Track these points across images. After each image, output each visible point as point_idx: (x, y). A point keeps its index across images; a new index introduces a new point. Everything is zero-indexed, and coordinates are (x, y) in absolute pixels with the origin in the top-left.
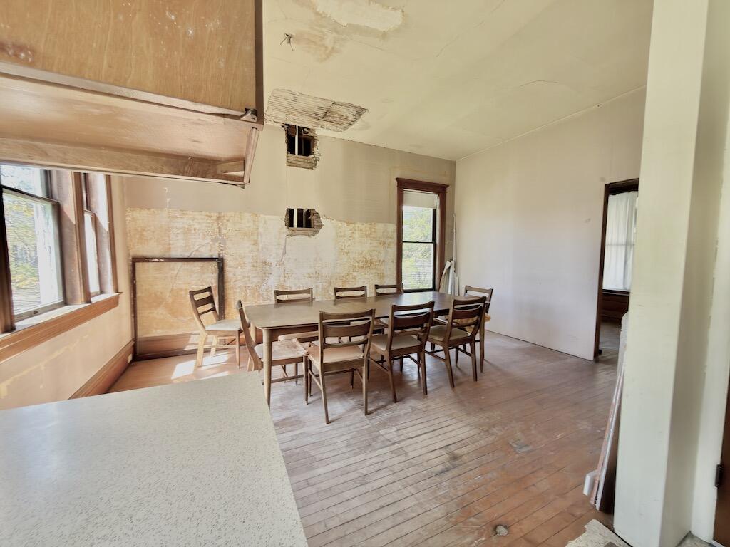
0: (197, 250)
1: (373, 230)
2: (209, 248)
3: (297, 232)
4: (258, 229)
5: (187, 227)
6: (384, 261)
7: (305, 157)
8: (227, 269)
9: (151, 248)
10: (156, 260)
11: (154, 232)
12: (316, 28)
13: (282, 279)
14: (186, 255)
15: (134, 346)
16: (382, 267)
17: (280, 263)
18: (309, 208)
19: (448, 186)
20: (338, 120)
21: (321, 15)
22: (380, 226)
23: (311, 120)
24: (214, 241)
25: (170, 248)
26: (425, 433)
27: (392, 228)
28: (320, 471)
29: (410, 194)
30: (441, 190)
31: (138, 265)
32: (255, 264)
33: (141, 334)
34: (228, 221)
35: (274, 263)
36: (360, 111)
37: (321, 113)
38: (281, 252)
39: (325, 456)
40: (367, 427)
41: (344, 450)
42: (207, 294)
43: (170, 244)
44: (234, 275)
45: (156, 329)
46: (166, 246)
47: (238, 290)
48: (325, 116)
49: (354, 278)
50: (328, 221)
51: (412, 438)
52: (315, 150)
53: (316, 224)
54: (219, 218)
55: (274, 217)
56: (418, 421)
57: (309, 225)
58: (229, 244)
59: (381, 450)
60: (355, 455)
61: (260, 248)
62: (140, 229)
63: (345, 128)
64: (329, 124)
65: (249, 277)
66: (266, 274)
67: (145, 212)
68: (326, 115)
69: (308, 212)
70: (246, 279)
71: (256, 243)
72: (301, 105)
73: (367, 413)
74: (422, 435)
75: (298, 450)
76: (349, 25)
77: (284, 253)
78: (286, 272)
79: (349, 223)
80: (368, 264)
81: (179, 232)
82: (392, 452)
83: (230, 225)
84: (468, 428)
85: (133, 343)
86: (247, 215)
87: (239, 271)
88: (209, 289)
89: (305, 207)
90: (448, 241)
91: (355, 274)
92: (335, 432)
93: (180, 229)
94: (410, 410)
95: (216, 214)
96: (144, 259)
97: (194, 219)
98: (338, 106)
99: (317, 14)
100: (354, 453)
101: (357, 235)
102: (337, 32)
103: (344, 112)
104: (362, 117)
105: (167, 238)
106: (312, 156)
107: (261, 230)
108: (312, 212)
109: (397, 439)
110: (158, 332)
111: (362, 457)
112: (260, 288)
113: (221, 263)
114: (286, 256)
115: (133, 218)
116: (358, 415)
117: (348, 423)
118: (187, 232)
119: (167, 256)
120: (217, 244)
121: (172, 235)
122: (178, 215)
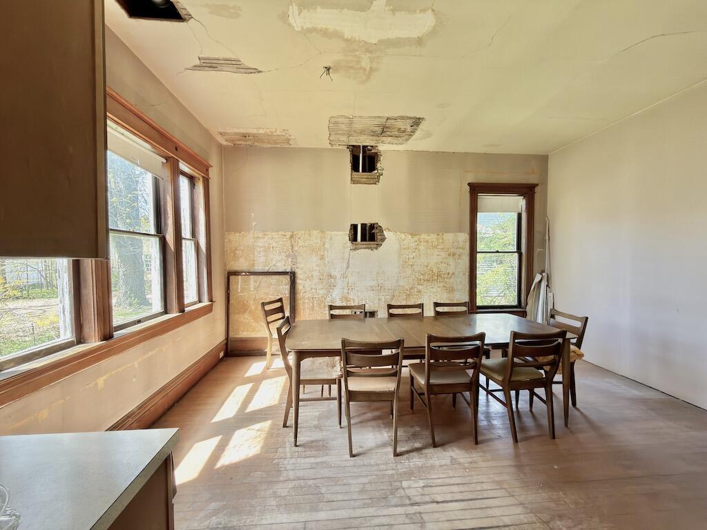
0: (274, 265)
1: (441, 241)
2: (283, 263)
3: (360, 246)
4: (324, 245)
5: (267, 245)
6: (453, 273)
7: (369, 174)
8: (298, 281)
9: (241, 265)
10: (244, 274)
11: (243, 251)
12: (349, 54)
13: (346, 291)
14: (266, 269)
15: (227, 344)
16: (452, 280)
17: (344, 276)
18: (373, 222)
19: (537, 185)
20: (397, 133)
21: (349, 40)
22: (449, 237)
23: (371, 138)
24: (288, 256)
25: (254, 264)
26: (456, 501)
27: (464, 237)
28: (322, 515)
29: (486, 200)
30: (528, 191)
31: (232, 278)
32: (321, 277)
33: (231, 335)
34: (299, 238)
35: (339, 276)
36: (417, 122)
37: (379, 130)
38: (345, 265)
39: (334, 497)
40: (390, 472)
41: (356, 496)
42: (278, 305)
43: (254, 260)
44: (303, 287)
45: (243, 331)
46: (251, 262)
47: (307, 301)
48: (383, 132)
49: (419, 291)
50: (391, 233)
51: (438, 502)
52: (378, 165)
53: (379, 237)
54: (292, 237)
55: (339, 233)
56: (453, 481)
57: (372, 238)
58: (299, 259)
59: (395, 509)
60: (365, 506)
61: (326, 262)
62: (233, 249)
63: (407, 140)
64: (389, 139)
65: (316, 289)
66: (332, 287)
67: (238, 234)
68: (384, 130)
69: (372, 226)
70: (313, 291)
71: (322, 258)
72: (358, 126)
73: (396, 455)
74: (452, 501)
75: (311, 482)
76: (380, 41)
77: (348, 267)
78: (350, 285)
79: (413, 235)
80: (436, 277)
81: (261, 249)
82: (407, 515)
83: (301, 243)
84: (519, 510)
85: (225, 341)
86: (315, 232)
87: (308, 283)
88: (280, 300)
89: (368, 221)
90: (537, 250)
91: (421, 287)
92: (355, 470)
93: (262, 247)
94: (448, 461)
95: (290, 233)
96: (236, 273)
97: (272, 238)
98: (393, 121)
99: (347, 40)
100: (364, 504)
101: (422, 247)
102: (370, 52)
103: (401, 124)
104: (421, 126)
105: (252, 256)
106: (376, 171)
107: (327, 246)
108: (376, 226)
109: (418, 499)
110: (244, 334)
111: (371, 511)
112: (325, 299)
113: (293, 276)
114: (350, 270)
115: (229, 240)
116: (386, 454)
117: (372, 462)
118: (267, 249)
119: (252, 271)
120: (290, 260)
121: (256, 253)
122: (260, 236)
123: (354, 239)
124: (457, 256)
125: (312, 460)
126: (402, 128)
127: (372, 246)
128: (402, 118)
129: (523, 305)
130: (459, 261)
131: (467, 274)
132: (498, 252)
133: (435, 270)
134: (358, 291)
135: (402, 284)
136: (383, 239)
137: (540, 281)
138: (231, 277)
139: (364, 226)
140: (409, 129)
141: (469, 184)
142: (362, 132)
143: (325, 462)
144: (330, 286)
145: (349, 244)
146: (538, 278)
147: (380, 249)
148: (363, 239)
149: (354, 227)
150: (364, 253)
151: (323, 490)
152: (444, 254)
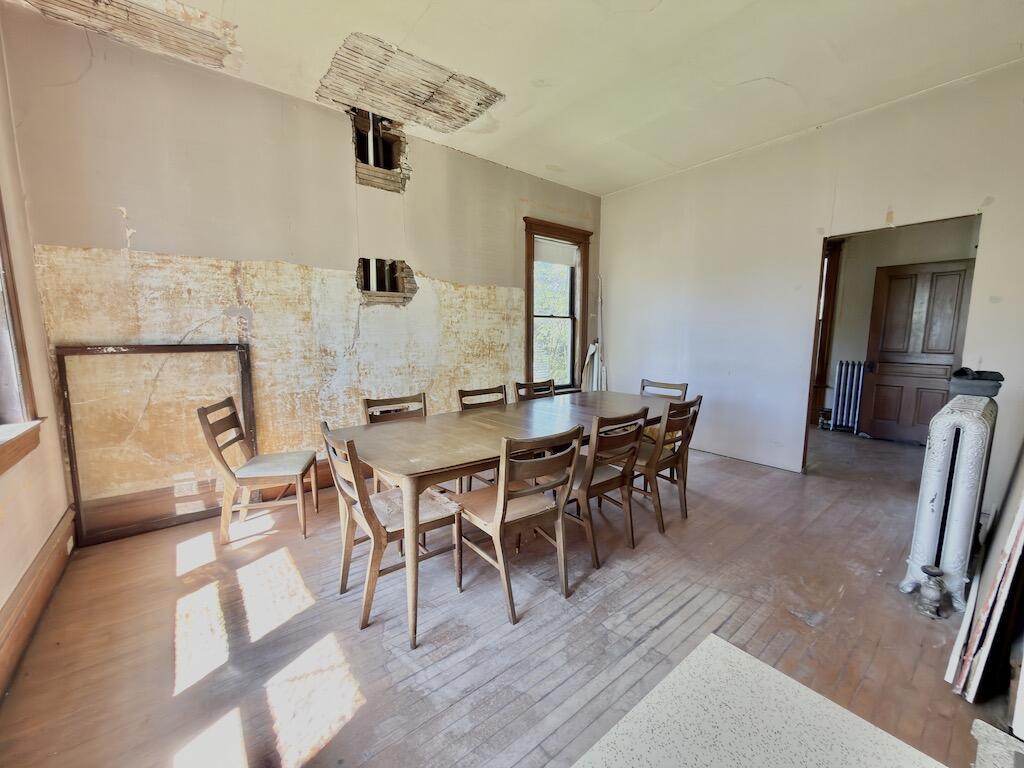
0: (196, 330)
1: (493, 297)
2: (221, 326)
4: (309, 292)
5: (173, 286)
6: (508, 345)
7: (385, 171)
8: (257, 363)
9: (96, 326)
10: (110, 349)
11: (101, 295)
13: (355, 378)
14: (175, 339)
15: (77, 520)
16: (506, 355)
17: (351, 351)
18: (396, 259)
19: (592, 233)
20: (448, 109)
22: (502, 291)
23: (402, 104)
24: (229, 313)
25: (139, 327)
27: (519, 294)
28: (552, 721)
29: (543, 244)
30: (581, 238)
31: (73, 363)
32: (307, 354)
33: (87, 495)
34: (253, 276)
35: (340, 350)
38: (351, 332)
39: (543, 689)
40: (580, 619)
42: (225, 412)
43: (138, 319)
44: (271, 374)
45: (119, 482)
46: (131, 323)
47: (279, 401)
48: (430, 99)
50: (426, 280)
52: (402, 160)
53: (407, 286)
54: (235, 271)
55: (339, 272)
57: (394, 288)
58: (258, 318)
61: (315, 325)
62: (68, 289)
63: (457, 127)
64: (431, 117)
65: (297, 377)
66: (328, 371)
67: (79, 254)
69: (393, 266)
70: (292, 380)
71: (307, 317)
72: (394, 72)
73: (568, 594)
74: (667, 619)
77: (357, 335)
78: (361, 367)
79: (457, 286)
80: (488, 350)
81: (156, 295)
82: (643, 658)
83: (258, 285)
85: (72, 514)
86: (289, 267)
87: (279, 366)
88: (229, 402)
89: (388, 257)
90: (591, 315)
91: (468, 366)
93: (158, 289)
95: (230, 264)
96: (82, 349)
97: (186, 272)
98: (459, 84)
101: (469, 306)
103: (468, 97)
104: (490, 109)
105: (131, 309)
106: (398, 170)
107: (315, 295)
108: (399, 266)
110: (121, 488)
112: (317, 394)
113: (244, 352)
114: (360, 340)
115: (51, 265)
118: (172, 296)
119: (134, 341)
120: (235, 319)
121: (141, 302)
122: (151, 262)
123: (366, 286)
124: (511, 321)
125: (462, 655)
126: (464, 101)
127: (397, 300)
128: (475, 83)
129: (577, 382)
130: (515, 327)
131: (523, 345)
132: (552, 316)
133: (486, 340)
134: (377, 377)
135: (443, 362)
136: (414, 290)
137: (593, 354)
138: (67, 359)
139: (380, 263)
140: (472, 107)
141: (525, 219)
142: (394, 89)
143: (484, 649)
144: (325, 370)
145: (358, 293)
146: (592, 349)
147: (410, 305)
148: (381, 287)
149: (365, 264)
150: (383, 312)
151: (520, 687)
152: (496, 318)
